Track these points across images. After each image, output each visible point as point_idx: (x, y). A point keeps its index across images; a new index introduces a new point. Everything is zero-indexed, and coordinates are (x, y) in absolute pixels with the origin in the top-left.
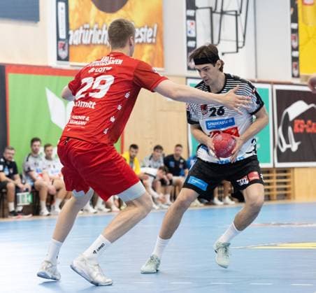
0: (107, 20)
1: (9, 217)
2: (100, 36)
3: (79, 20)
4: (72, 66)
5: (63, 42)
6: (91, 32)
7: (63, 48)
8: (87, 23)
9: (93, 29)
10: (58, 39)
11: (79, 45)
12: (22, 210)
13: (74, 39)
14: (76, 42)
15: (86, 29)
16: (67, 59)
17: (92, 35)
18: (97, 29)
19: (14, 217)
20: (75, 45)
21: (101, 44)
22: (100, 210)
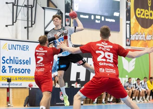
0: (145, 31)
1: (107, 103)
2: (142, 37)
3: (134, 31)
4: (131, 48)
5: (129, 39)
6: (139, 35)
7: (128, 41)
8: (137, 32)
9: (139, 34)
10: (127, 38)
11: (134, 40)
12: (112, 101)
13: (133, 38)
14: (133, 39)
15: (137, 34)
16: (130, 45)
17: (139, 37)
18: (141, 35)
19: (109, 103)
20: (133, 40)
21: (142, 40)
22: (141, 101)
